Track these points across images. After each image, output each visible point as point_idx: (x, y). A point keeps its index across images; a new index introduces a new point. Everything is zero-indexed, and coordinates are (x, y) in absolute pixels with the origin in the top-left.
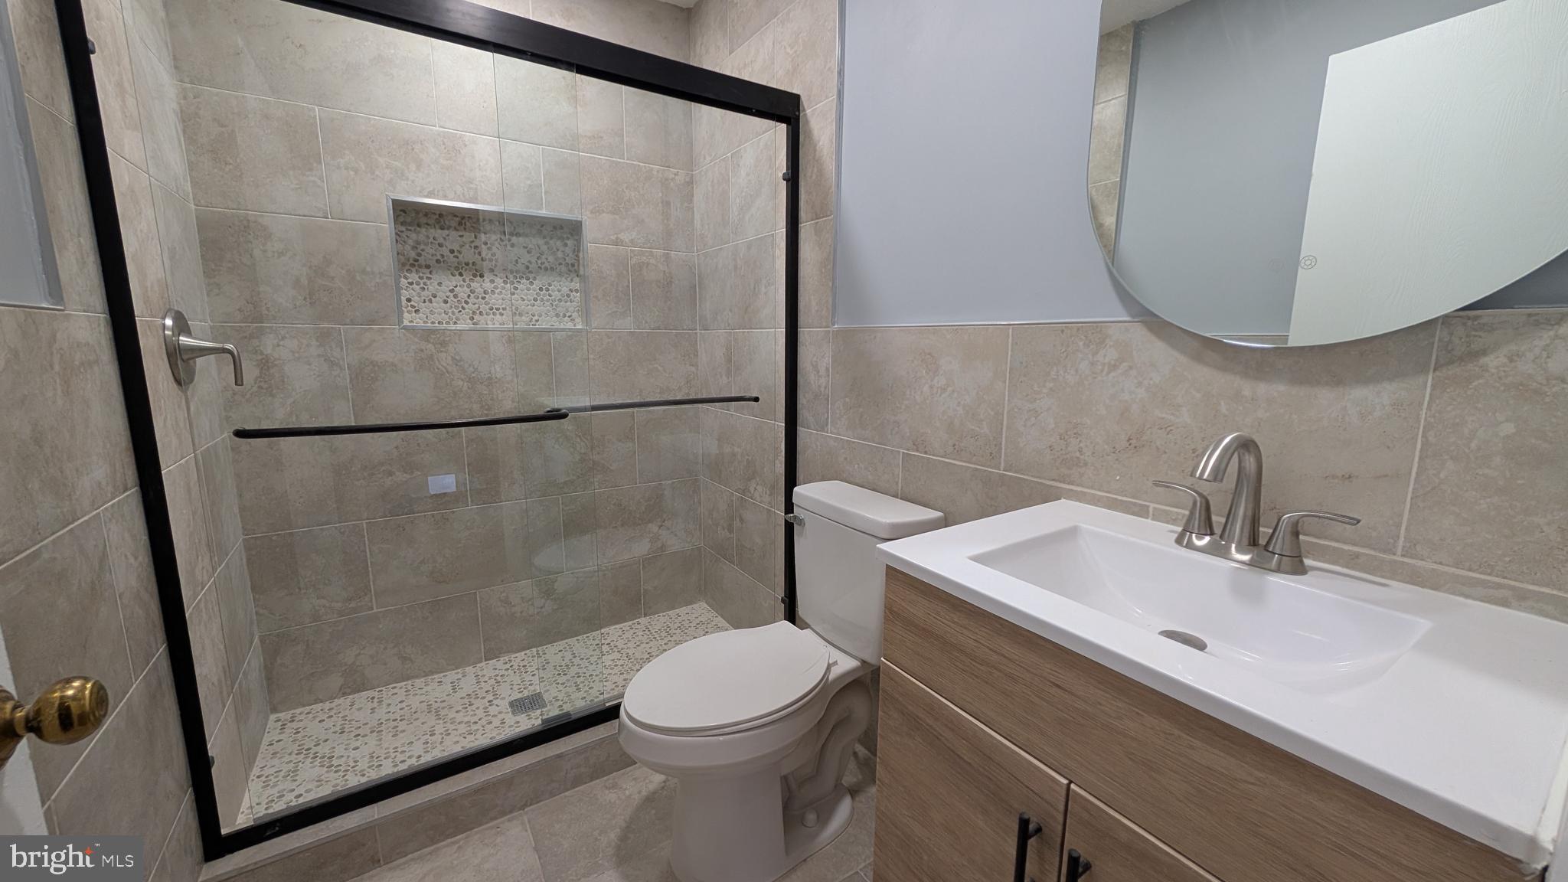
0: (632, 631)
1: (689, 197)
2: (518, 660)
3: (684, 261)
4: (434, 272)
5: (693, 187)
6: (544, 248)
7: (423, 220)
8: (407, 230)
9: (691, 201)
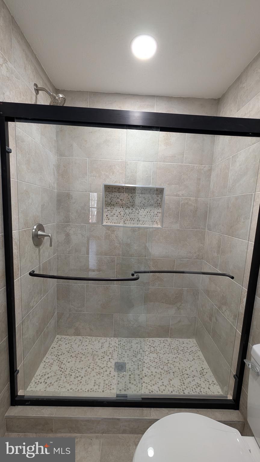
0: (164, 344)
1: (209, 176)
2: (123, 341)
3: (203, 202)
4: (115, 207)
5: (211, 172)
6: (150, 198)
7: (114, 190)
8: (109, 194)
9: (210, 177)
